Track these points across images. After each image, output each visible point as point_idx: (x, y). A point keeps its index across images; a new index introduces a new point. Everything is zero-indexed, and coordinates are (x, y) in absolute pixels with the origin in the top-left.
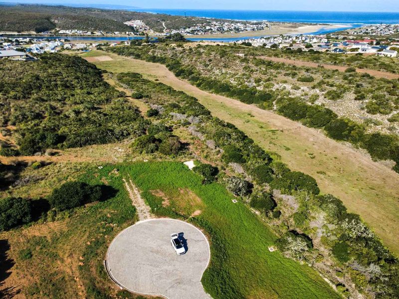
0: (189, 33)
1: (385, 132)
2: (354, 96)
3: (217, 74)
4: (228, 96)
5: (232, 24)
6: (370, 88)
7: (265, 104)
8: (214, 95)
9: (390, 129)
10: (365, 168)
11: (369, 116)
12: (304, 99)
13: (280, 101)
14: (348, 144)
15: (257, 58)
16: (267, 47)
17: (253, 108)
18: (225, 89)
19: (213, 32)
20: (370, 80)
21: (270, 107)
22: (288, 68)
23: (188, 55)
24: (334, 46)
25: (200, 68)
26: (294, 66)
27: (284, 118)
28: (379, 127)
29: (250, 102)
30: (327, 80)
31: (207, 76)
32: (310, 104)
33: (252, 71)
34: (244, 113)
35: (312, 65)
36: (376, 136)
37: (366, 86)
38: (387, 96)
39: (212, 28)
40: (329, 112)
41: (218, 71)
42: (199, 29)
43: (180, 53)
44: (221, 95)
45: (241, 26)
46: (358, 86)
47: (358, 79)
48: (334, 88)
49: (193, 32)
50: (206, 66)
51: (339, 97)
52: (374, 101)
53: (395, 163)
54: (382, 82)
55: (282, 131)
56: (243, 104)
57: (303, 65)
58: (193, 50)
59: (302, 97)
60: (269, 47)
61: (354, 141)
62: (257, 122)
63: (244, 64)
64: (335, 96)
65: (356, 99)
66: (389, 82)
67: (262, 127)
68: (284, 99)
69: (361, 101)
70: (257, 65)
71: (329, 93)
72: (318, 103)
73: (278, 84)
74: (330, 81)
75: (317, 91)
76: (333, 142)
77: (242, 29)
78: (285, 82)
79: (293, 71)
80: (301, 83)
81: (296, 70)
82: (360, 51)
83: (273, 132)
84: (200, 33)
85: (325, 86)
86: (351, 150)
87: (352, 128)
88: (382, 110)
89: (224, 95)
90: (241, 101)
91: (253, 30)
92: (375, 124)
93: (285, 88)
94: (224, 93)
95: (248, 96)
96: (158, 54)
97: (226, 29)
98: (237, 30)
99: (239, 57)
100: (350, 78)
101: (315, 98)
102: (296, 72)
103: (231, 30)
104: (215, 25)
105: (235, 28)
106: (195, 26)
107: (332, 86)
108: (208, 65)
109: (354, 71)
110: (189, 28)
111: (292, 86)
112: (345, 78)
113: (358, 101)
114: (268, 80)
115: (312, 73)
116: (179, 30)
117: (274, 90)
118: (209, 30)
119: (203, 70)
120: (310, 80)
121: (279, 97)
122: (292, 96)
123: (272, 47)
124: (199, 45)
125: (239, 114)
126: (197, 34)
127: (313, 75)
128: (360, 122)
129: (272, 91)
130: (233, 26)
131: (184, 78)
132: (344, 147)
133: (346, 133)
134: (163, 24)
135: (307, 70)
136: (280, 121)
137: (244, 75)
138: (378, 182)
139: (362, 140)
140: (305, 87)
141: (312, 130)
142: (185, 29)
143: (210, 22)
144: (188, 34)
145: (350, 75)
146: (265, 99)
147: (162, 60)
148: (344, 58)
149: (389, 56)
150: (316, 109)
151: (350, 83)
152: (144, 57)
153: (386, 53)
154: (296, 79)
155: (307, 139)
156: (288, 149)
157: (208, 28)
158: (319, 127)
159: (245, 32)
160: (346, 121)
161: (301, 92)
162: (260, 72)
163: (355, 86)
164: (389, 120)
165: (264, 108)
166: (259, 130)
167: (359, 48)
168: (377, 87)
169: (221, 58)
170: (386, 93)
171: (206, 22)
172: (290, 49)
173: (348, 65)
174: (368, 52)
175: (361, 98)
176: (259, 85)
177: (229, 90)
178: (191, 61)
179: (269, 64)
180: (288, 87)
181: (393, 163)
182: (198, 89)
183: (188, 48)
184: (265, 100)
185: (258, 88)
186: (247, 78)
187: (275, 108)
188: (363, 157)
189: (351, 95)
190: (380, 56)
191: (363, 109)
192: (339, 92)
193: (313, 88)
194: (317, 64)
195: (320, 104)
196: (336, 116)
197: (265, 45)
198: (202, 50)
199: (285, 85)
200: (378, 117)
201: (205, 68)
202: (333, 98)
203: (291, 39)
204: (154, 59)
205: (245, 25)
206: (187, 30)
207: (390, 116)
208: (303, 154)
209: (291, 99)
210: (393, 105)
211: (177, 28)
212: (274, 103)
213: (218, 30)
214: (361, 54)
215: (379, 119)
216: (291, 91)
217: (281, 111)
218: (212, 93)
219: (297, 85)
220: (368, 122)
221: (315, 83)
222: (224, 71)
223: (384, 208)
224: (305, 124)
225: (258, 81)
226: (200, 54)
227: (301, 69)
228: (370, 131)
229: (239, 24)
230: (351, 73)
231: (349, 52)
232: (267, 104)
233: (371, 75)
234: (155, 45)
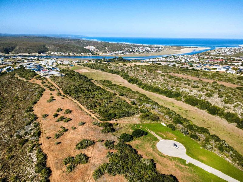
0: (121, 53)
1: (232, 112)
2: (218, 96)
3: (150, 82)
4: (159, 94)
5: (144, 48)
6: (224, 92)
7: (178, 98)
8: (152, 93)
9: (234, 110)
10: (226, 126)
11: (225, 105)
12: (196, 96)
13: (185, 97)
14: (218, 117)
15: (168, 74)
16: (170, 66)
17: (172, 100)
18: (157, 90)
19: (135, 53)
20: (224, 88)
21: (181, 100)
22: (185, 81)
23: (131, 70)
24: (204, 66)
25: (140, 78)
26: (188, 80)
27: (188, 105)
28: (230, 110)
29: (171, 97)
30: (205, 87)
31: (145, 83)
32: (199, 98)
33: (168, 81)
34: (170, 103)
35: (196, 79)
36: (229, 113)
37: (223, 91)
38: (232, 96)
39: (134, 50)
40: (208, 103)
41: (151, 80)
42: (126, 51)
43: (126, 69)
44: (156, 93)
45: (149, 49)
46: (219, 91)
47: (219, 87)
48: (209, 92)
49: (123, 53)
50: (144, 77)
51: (211, 96)
52: (227, 98)
53: (237, 124)
54: (230, 89)
55: (189, 111)
56: (167, 98)
57: (192, 79)
58: (133, 67)
59: (195, 95)
60: (171, 66)
61: (220, 115)
62: (177, 107)
63: (163, 77)
64: (210, 95)
65: (219, 97)
66: (232, 89)
67: (180, 109)
68: (187, 96)
69: (221, 98)
70: (169, 78)
71: (207, 94)
72: (203, 98)
73: (182, 88)
74: (207, 88)
75: (201, 93)
76: (211, 116)
77: (150, 51)
78: (186, 88)
79: (188, 82)
80: (193, 88)
81: (189, 81)
82: (217, 70)
83: (186, 111)
84: (127, 54)
85: (204, 90)
86: (219, 119)
87: (219, 110)
88: (230, 102)
89: (157, 93)
90: (166, 96)
91: (156, 51)
92: (228, 108)
93: (186, 91)
94: (157, 92)
95: (169, 94)
96: (113, 68)
97: (141, 51)
98: (147, 51)
99: (160, 74)
100: (215, 87)
101: (200, 96)
102: (190, 82)
103: (144, 51)
104: (135, 49)
105: (146, 51)
106: (124, 49)
107: (207, 90)
108: (145, 77)
109: (217, 83)
110: (121, 50)
111: (189, 90)
112: (213, 87)
113: (220, 98)
114: (177, 86)
115: (197, 83)
116: (115, 52)
117: (181, 91)
118: (132, 51)
119: (143, 80)
120: (197, 87)
121: (184, 95)
122: (190, 95)
123: (172, 66)
124: (135, 64)
125: (168, 103)
126: (126, 54)
127: (198, 85)
128: (222, 107)
129: (180, 92)
130: (145, 49)
131: (133, 84)
132: (216, 118)
133: (216, 112)
134: (106, 48)
135: (195, 82)
136: (187, 107)
137: (165, 83)
138: (230, 131)
139: (223, 115)
140: (195, 91)
141: (202, 110)
142: (118, 51)
143: (132, 47)
144: (121, 54)
145: (215, 85)
146: (177, 96)
147: (117, 73)
148: (210, 74)
149: (232, 73)
150: (202, 101)
151: (215, 89)
152: (106, 70)
153: (230, 72)
154: (190, 86)
155: (200, 114)
156: (194, 119)
157: (131, 50)
158: (205, 109)
159: (152, 53)
160: (216, 107)
161: (194, 93)
162: (172, 82)
163: (217, 90)
164: (233, 107)
165: (178, 100)
166: (179, 110)
167: (217, 68)
168: (227, 91)
169: (150, 73)
170: (231, 94)
171: (130, 47)
172: (182, 68)
173: (213, 79)
174: (221, 70)
175: (221, 96)
176: (173, 89)
177: (159, 91)
178: (134, 74)
179: (176, 79)
180: (188, 90)
181: (236, 124)
182: (143, 90)
183: (130, 66)
184: (178, 96)
185: (173, 90)
186: (167, 85)
187: (183, 100)
188: (224, 122)
189: (216, 95)
190: (228, 73)
191: (222, 102)
192: (211, 93)
193: (199, 91)
194: (199, 79)
195: (203, 99)
196: (211, 104)
197: (169, 65)
198: (138, 68)
199: (186, 89)
200: (229, 105)
201: (143, 79)
202: (209, 96)
203: (179, 58)
204: (112, 72)
205: (151, 48)
206: (120, 52)
207: (234, 105)
208: (201, 121)
209: (189, 96)
210: (235, 100)
211: (115, 51)
212: (182, 97)
213: (137, 52)
214: (218, 72)
215: (229, 106)
216: (189, 92)
217: (186, 101)
218: (151, 92)
219: (192, 89)
220: (225, 107)
221: (200, 88)
222: (154, 81)
223: (233, 140)
224: (198, 108)
225: (172, 87)
226: (138, 70)
227: (192, 81)
228: (226, 111)
229: (147, 48)
230: (215, 84)
231: (212, 70)
232: (179, 98)
233: (224, 85)
234: (110, 64)
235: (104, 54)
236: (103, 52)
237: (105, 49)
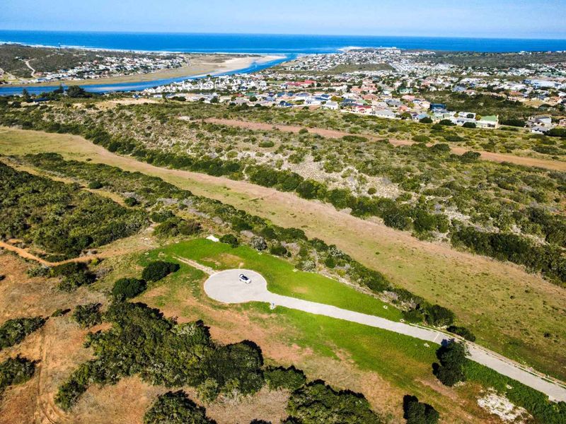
0: (74, 76)
1: (341, 187)
2: (312, 158)
3: (165, 144)
4: (192, 171)
5: (136, 60)
6: (323, 149)
7: (235, 174)
8: (175, 171)
9: (344, 184)
10: (334, 217)
11: (328, 175)
12: (271, 166)
13: (248, 170)
14: (317, 201)
15: (206, 121)
16: (206, 102)
17: (223, 180)
18: (184, 163)
19: (112, 73)
20: (321, 141)
21: (241, 177)
22: (245, 133)
23: (110, 120)
24: (278, 96)
25: (138, 138)
26: (250, 131)
27: (258, 186)
28: (336, 183)
29: (219, 175)
30: (285, 144)
31: (155, 148)
32: (277, 169)
33: (207, 139)
34: (219, 187)
35: (267, 127)
36: (335, 191)
37: (320, 147)
38: (338, 156)
39: (109, 67)
40: (296, 176)
41: (166, 140)
42: (88, 70)
43: (97, 118)
44: (184, 170)
45: (150, 63)
46: (313, 148)
47: (312, 140)
48: (295, 152)
49: (80, 75)
50: (148, 135)
51: (300, 160)
52: (329, 161)
53: (351, 209)
54: (332, 142)
55: (262, 199)
56: (212, 177)
57: (258, 128)
58: (114, 112)
59: (269, 164)
60: (209, 102)
61: (321, 198)
62: (236, 194)
63: (194, 130)
64: (297, 160)
65: (314, 161)
66: (336, 142)
67: (243, 199)
68: (253, 167)
69: (319, 163)
70: (210, 131)
71: (292, 157)
72: (284, 168)
73: (241, 152)
74: (290, 144)
75: (280, 156)
76: (305, 201)
77: (153, 67)
78: (248, 149)
79: (251, 136)
80: (263, 149)
81: (253, 134)
82: (305, 104)
83: (255, 200)
84: (93, 77)
85: (285, 150)
86: (320, 205)
87: (317, 188)
88: (336, 169)
89: (187, 170)
90: (209, 174)
91: (168, 67)
92: (333, 182)
93: (249, 156)
94: (186, 168)
95: (214, 168)
96: (60, 119)
97: (129, 67)
98: (146, 68)
99: (185, 123)
100: (305, 140)
101: (280, 164)
102: (255, 136)
103: (137, 69)
104: (112, 63)
105: (142, 67)
106: (81, 65)
107: (292, 149)
108: (150, 134)
109: (307, 132)
110: (73, 68)
111: (255, 153)
112: (301, 140)
113: (316, 163)
114: (230, 148)
115: (270, 137)
116: (57, 72)
117: (239, 158)
118: (104, 70)
119: (146, 141)
120: (270, 145)
121: (247, 166)
122: (260, 164)
123: (211, 101)
124: (120, 104)
125: (216, 189)
126: (88, 78)
127: (271, 139)
128: (322, 181)
129: (237, 160)
130: (138, 62)
131: (124, 153)
132: (315, 204)
133: (314, 192)
134: (27, 63)
135: (265, 134)
136: (256, 190)
137: (201, 144)
138: (343, 225)
139: (327, 196)
140: (268, 153)
141: (286, 194)
142: (66, 70)
143: (102, 59)
144: (75, 79)
145: (305, 137)
146: (233, 169)
147: (75, 130)
148: (292, 113)
149: (332, 108)
150: (285, 174)
151: (306, 145)
152: (39, 126)
153: (329, 106)
154: (256, 145)
155: (285, 202)
156: (273, 214)
157: (102, 67)
158: (292, 190)
159: (157, 71)
160: (312, 182)
161: (266, 158)
162: (217, 139)
163: (311, 148)
164: (343, 177)
165: (236, 179)
166: (242, 201)
167: (304, 100)
168: (328, 147)
169: (162, 123)
170: (336, 153)
171: (96, 58)
172: (233, 104)
173: (300, 124)
174: (312, 104)
175: (318, 159)
176: (222, 155)
177: (190, 164)
178: (121, 129)
179: (226, 131)
180: (253, 154)
181: (350, 210)
182: (150, 166)
183: (105, 110)
184: (234, 171)
185: (222, 158)
186: (207, 148)
187: (246, 177)
188: (328, 210)
189: (309, 158)
190: (325, 109)
191: (321, 169)
192: (299, 155)
193: (276, 153)
194: (272, 126)
195: (286, 169)
196: (302, 178)
197: (203, 99)
198: (128, 113)
199: (248, 152)
200: (333, 175)
201: (146, 138)
202: (296, 162)
203: (224, 83)
204: (57, 128)
205: (154, 60)
206: (71, 72)
207: (342, 173)
208: (287, 215)
209: (258, 167)
210: (343, 163)
211: (54, 70)
212: (243, 172)
213: (117, 70)
214: (307, 108)
215: (335, 177)
216: (256, 158)
217: (253, 179)
218: (171, 168)
219: (260, 151)
220: (328, 180)
221: (276, 147)
222: (174, 141)
223: (349, 240)
224: (278, 189)
225: (219, 151)
226: (128, 119)
227: (259, 133)
228: (330, 188)
229: (145, 60)
230: (304, 135)
231: (296, 106)
232: (238, 174)
233: (322, 135)
234: (46, 107)
235: (22, 80)
236: (18, 75)
237: (24, 65)
